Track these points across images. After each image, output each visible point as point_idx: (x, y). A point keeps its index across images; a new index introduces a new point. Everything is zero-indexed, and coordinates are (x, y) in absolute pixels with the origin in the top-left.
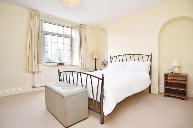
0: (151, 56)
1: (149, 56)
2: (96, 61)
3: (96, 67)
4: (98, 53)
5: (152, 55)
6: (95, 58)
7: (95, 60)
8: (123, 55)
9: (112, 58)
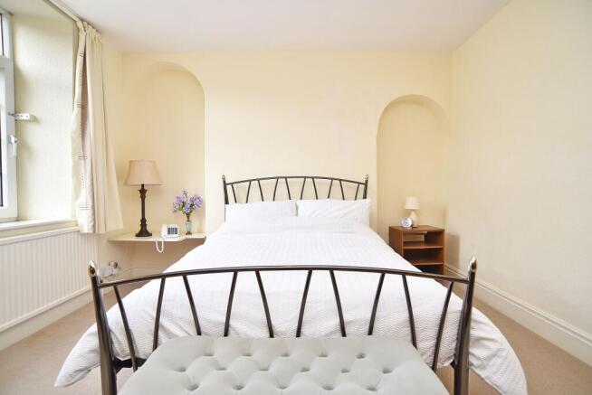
0: (366, 184)
1: (359, 183)
2: (143, 198)
3: (143, 221)
4: (154, 163)
5: (367, 181)
6: (143, 186)
7: (143, 191)
8: (278, 178)
9: (229, 187)
